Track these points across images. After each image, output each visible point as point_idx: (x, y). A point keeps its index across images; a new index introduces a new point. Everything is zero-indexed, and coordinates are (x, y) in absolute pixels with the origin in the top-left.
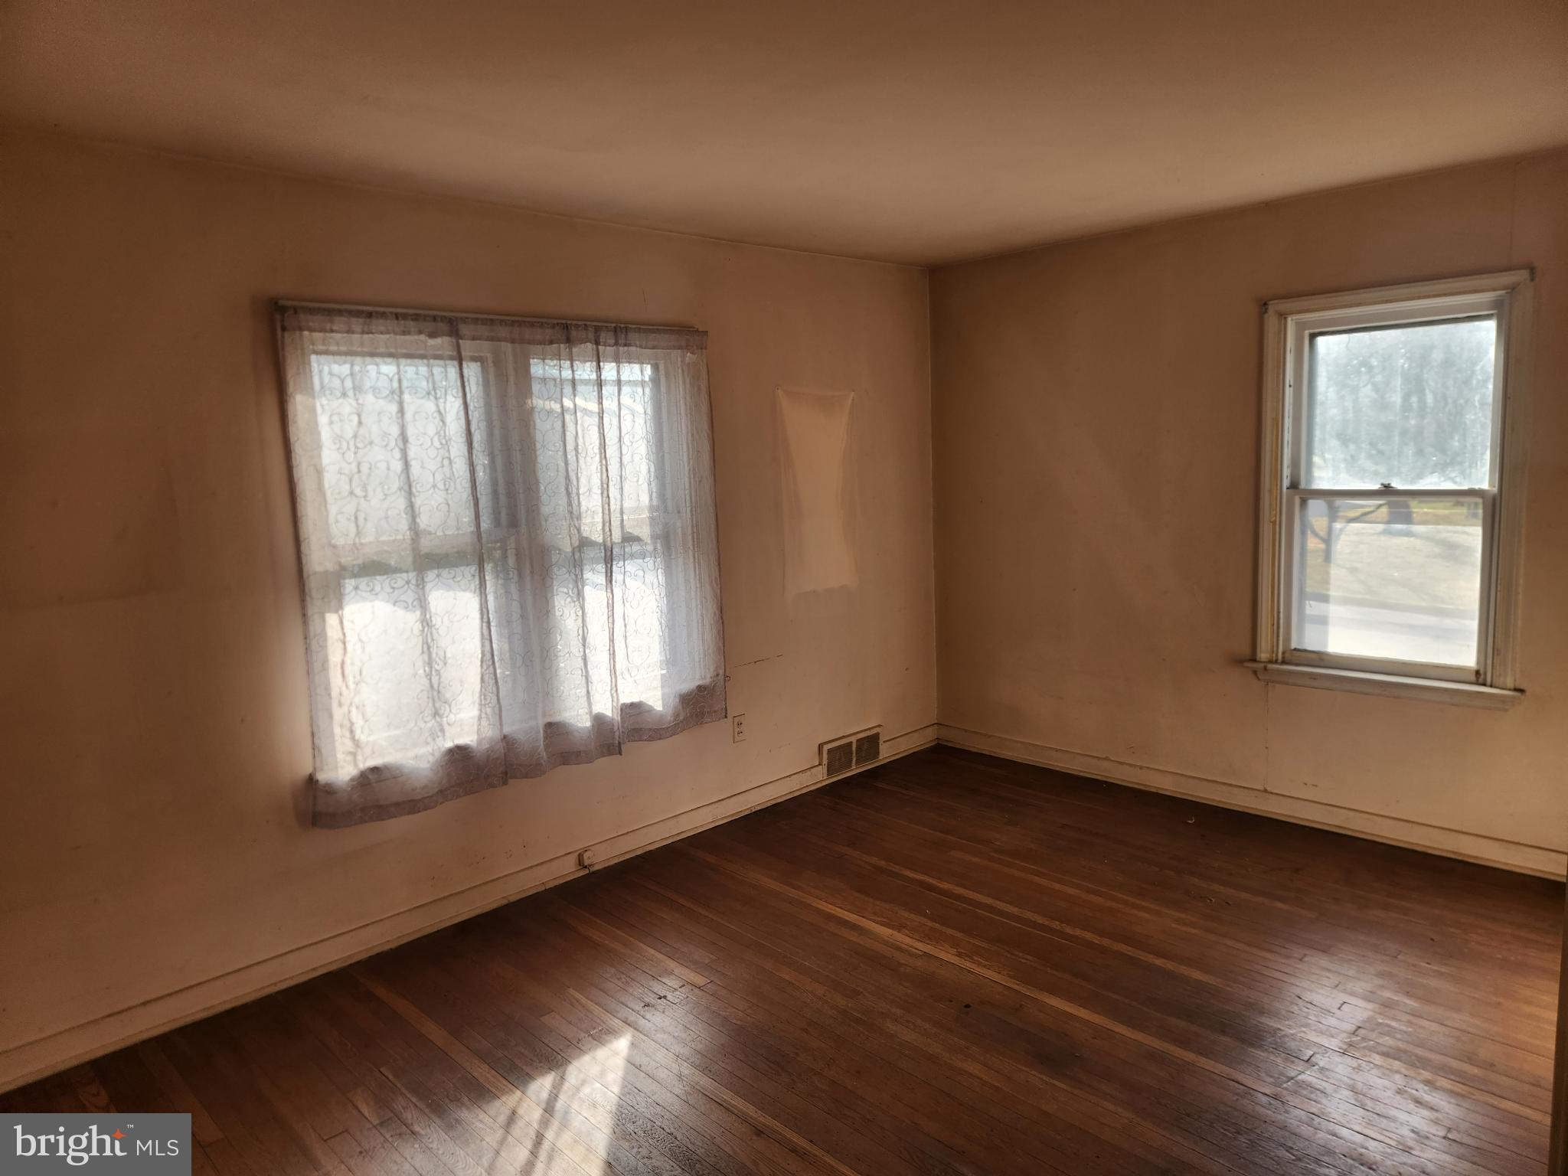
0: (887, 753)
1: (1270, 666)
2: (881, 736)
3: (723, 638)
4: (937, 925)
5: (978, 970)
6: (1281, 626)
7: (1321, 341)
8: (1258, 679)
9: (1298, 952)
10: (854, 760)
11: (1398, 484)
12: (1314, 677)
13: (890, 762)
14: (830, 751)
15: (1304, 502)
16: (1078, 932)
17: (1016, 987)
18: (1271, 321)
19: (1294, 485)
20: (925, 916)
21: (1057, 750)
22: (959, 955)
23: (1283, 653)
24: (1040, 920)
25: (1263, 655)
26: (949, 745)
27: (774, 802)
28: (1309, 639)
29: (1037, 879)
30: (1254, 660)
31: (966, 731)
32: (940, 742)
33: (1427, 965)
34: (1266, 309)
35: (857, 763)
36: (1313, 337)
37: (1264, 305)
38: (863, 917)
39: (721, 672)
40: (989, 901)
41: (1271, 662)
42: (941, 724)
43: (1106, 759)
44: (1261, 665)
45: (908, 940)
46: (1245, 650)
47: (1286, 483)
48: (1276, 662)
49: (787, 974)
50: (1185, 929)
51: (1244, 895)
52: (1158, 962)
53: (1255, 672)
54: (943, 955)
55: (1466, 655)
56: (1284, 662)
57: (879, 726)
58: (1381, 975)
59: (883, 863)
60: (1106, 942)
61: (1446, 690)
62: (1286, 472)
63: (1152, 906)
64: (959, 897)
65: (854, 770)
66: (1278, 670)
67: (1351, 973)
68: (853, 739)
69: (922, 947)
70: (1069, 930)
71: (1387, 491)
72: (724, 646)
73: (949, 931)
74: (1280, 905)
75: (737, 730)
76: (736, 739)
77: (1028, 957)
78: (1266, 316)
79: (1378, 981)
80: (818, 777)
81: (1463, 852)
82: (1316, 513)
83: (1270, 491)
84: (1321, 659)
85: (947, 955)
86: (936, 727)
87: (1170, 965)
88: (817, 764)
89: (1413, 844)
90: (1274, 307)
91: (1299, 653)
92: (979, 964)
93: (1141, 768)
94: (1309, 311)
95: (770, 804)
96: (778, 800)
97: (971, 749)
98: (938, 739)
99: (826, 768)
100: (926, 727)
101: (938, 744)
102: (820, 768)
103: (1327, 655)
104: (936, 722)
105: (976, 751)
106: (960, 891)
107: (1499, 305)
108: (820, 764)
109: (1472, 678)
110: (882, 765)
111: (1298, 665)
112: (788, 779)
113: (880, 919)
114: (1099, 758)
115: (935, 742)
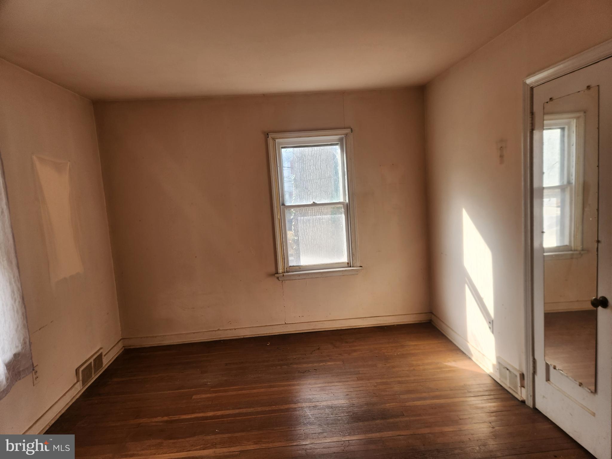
0: (106, 362)
1: (285, 274)
2: (103, 354)
4: (229, 435)
5: (270, 447)
6: (285, 258)
8: (279, 280)
10: (93, 371)
11: (317, 202)
12: (299, 275)
13: (108, 367)
14: (83, 371)
18: (270, 141)
19: (284, 204)
20: (218, 433)
22: (256, 443)
23: (286, 268)
24: (266, 409)
25: (280, 271)
26: (132, 347)
28: (292, 262)
29: (243, 392)
30: (277, 273)
31: (141, 338)
32: (126, 348)
35: (95, 373)
37: (267, 135)
38: (189, 451)
39: (27, 340)
40: (237, 411)
42: (125, 339)
43: (218, 330)
44: (282, 274)
45: (225, 450)
46: (272, 270)
47: (281, 203)
48: (285, 272)
53: (278, 278)
54: (248, 448)
55: (343, 258)
56: (287, 272)
57: (101, 348)
59: (166, 418)
61: (342, 271)
62: (281, 199)
64: (222, 416)
65: (94, 378)
66: (287, 275)
68: (92, 360)
69: (235, 449)
71: (314, 204)
73: (238, 435)
75: (35, 376)
76: (35, 383)
78: (268, 139)
80: (79, 389)
83: (276, 207)
84: (299, 268)
86: (122, 340)
88: (76, 381)
90: (271, 136)
91: (294, 267)
93: (235, 329)
94: (283, 138)
95: (58, 417)
96: (63, 412)
97: (146, 346)
98: (123, 347)
99: (81, 382)
100: (118, 342)
101: (125, 349)
102: (79, 383)
103: (302, 266)
104: (121, 338)
105: (149, 346)
106: (219, 413)
107: (341, 140)
108: (78, 381)
109: (347, 265)
110: (106, 370)
111: (293, 272)
112: (65, 397)
113: (199, 447)
114: (215, 331)
115: (123, 349)
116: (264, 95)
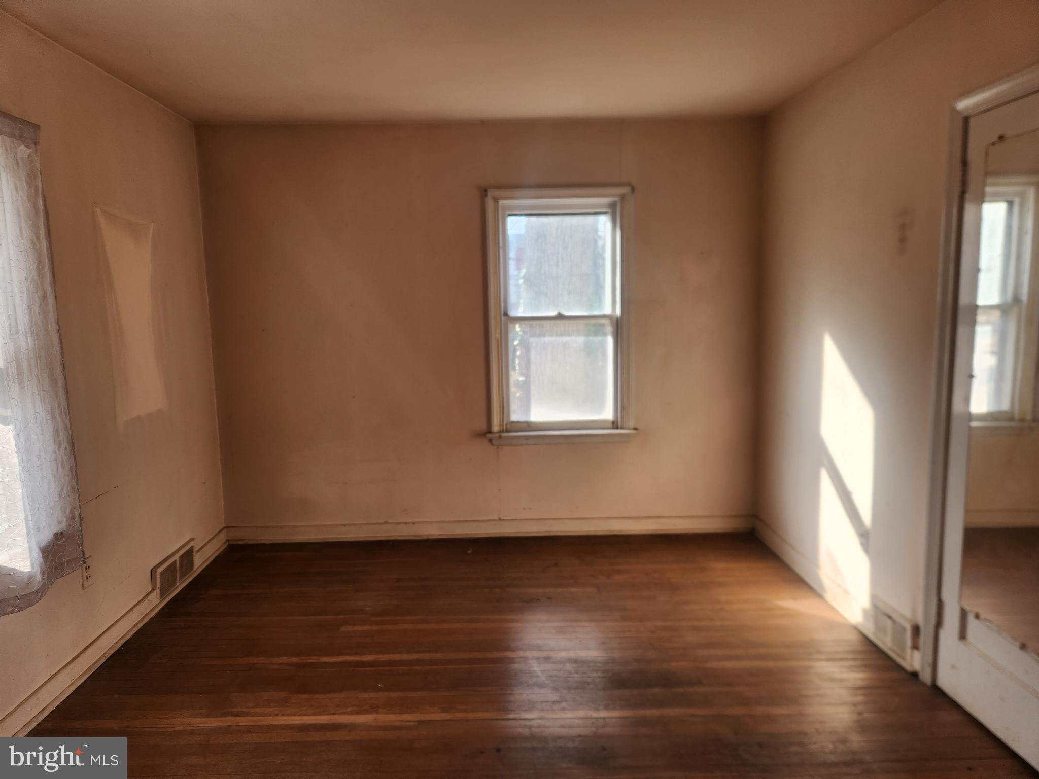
0: (200, 562)
1: (502, 434)
2: (194, 548)
3: (77, 475)
4: (400, 694)
6: (504, 409)
8: (492, 444)
10: (178, 575)
11: (565, 312)
12: (527, 438)
13: (202, 571)
14: (162, 573)
18: (490, 203)
19: (506, 315)
20: (381, 690)
21: (345, 525)
22: (445, 710)
23: (506, 425)
25: (496, 428)
26: (241, 543)
27: (123, 641)
28: (516, 416)
29: (425, 626)
30: (489, 431)
31: (257, 528)
32: (232, 543)
34: (486, 194)
35: (180, 579)
37: (484, 192)
38: (333, 714)
39: (77, 514)
40: (415, 656)
41: (502, 431)
42: (230, 527)
43: (386, 523)
44: (497, 435)
45: (393, 717)
46: (482, 426)
47: (502, 312)
53: (490, 441)
54: (433, 717)
55: (608, 414)
56: (507, 431)
57: (192, 539)
59: (295, 660)
62: (502, 305)
64: (390, 663)
65: (180, 586)
66: (506, 437)
68: (176, 557)
69: (408, 718)
71: (560, 317)
72: (77, 484)
73: (414, 695)
75: (86, 574)
76: (85, 585)
78: (486, 199)
80: (154, 603)
83: (495, 317)
84: (529, 426)
85: (434, 715)
86: (225, 530)
88: (150, 589)
90: (491, 193)
91: (519, 424)
93: (414, 523)
94: (511, 198)
95: (119, 645)
96: (128, 637)
97: (263, 542)
98: (227, 540)
99: (158, 591)
100: (219, 532)
101: (229, 544)
102: (155, 593)
103: (532, 423)
104: (224, 526)
106: (385, 657)
107: (613, 206)
108: (153, 590)
109: (611, 425)
110: (198, 576)
111: (515, 432)
112: (131, 612)
113: (349, 710)
114: (380, 524)
115: (227, 544)
116: (483, 121)
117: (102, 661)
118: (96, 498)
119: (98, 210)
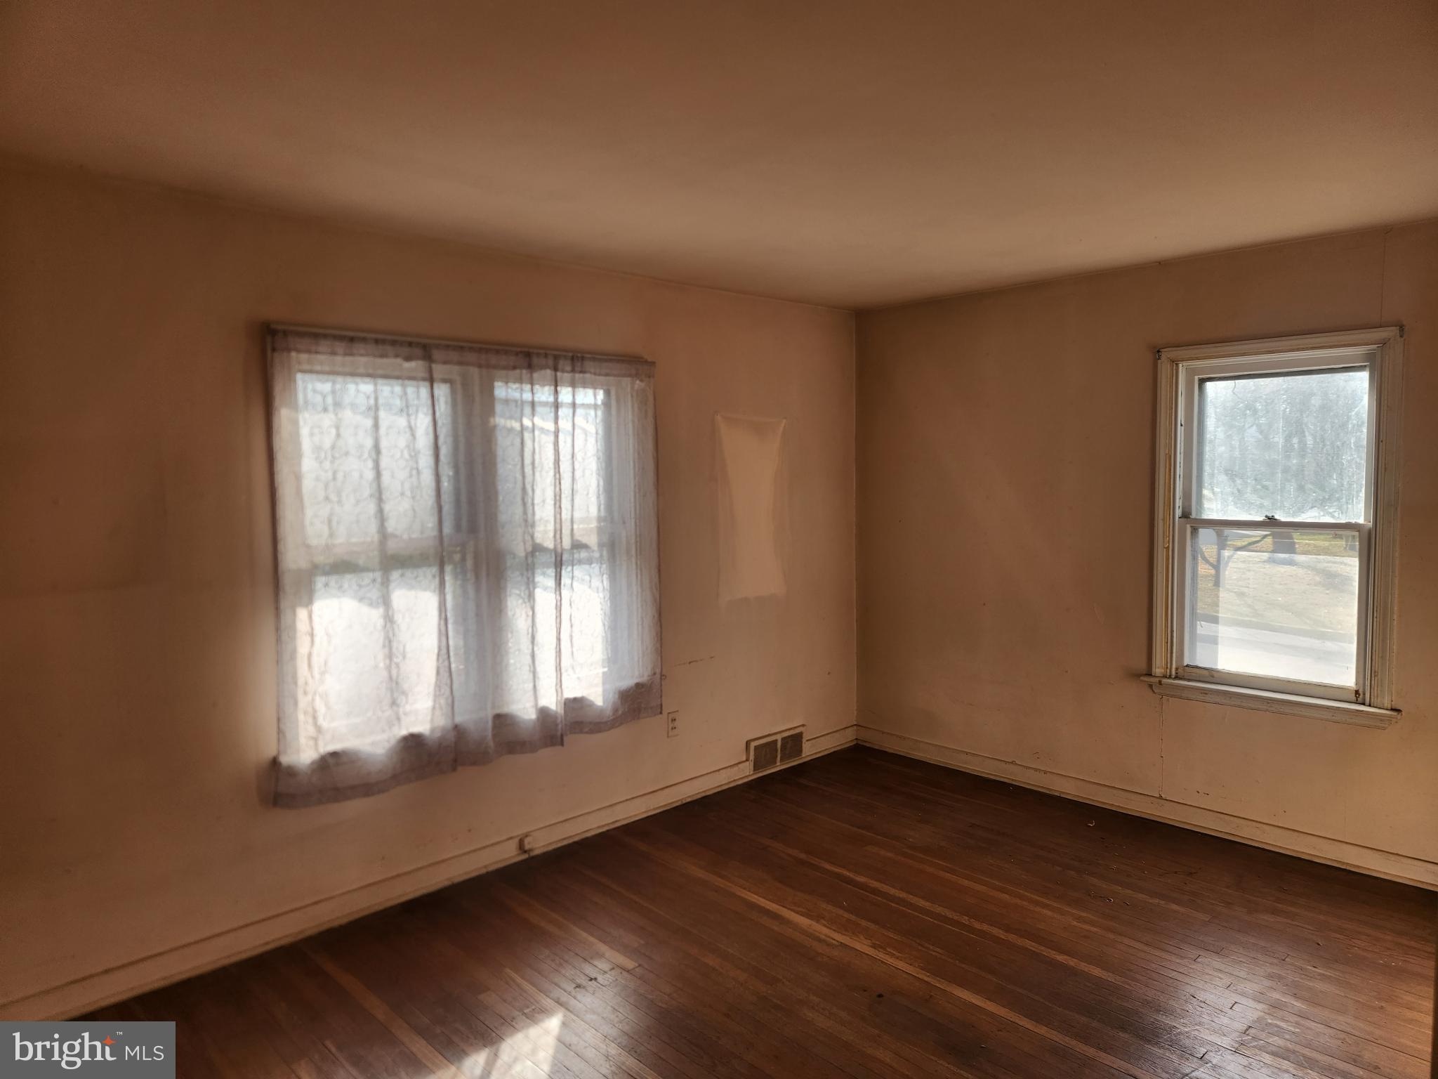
0: (810, 751)
1: (1165, 681)
2: (804, 735)
3: (661, 639)
4: (853, 918)
5: (890, 960)
6: (1175, 643)
7: (1209, 385)
8: (1154, 692)
9: (1194, 952)
10: (779, 756)
11: (1281, 516)
12: (1205, 692)
13: (812, 760)
14: (756, 748)
15: (1195, 531)
16: (985, 927)
17: (926, 979)
18: (1164, 368)
19: (1186, 515)
20: (842, 907)
22: (874, 946)
23: (1177, 669)
24: (949, 914)
25: (1158, 671)
26: (868, 745)
27: (703, 795)
28: (1200, 657)
30: (1150, 675)
31: (883, 733)
32: (860, 742)
33: (1314, 969)
34: (1160, 356)
35: (781, 760)
36: (1202, 381)
37: (1157, 352)
38: (784, 907)
39: (658, 671)
40: (903, 895)
41: (1165, 677)
42: (859, 726)
43: (1012, 762)
44: (1158, 679)
45: (825, 931)
46: (1142, 665)
47: (1178, 512)
48: (1170, 677)
49: (711, 961)
50: (1087, 927)
51: (1141, 896)
52: (1061, 958)
53: (1151, 686)
54: (858, 946)
55: (1345, 676)
56: (1177, 677)
57: (803, 725)
58: (1270, 977)
59: (803, 856)
60: (1012, 938)
61: (1328, 708)
62: (1179, 503)
63: (1055, 905)
64: (875, 891)
65: (779, 766)
66: (1172, 685)
67: (1243, 974)
68: (779, 737)
69: (839, 937)
70: (977, 925)
71: (1271, 522)
72: (661, 647)
73: (864, 923)
74: (1174, 907)
75: (671, 725)
76: (670, 734)
77: (938, 950)
78: (1159, 362)
79: (1268, 983)
80: (745, 772)
81: (1346, 861)
82: (1206, 540)
83: (1163, 520)
84: (1211, 675)
85: (862, 945)
86: (855, 727)
87: (1072, 962)
88: (745, 759)
89: (1297, 852)
90: (1165, 355)
91: (1195, 670)
92: (892, 955)
93: (1045, 772)
94: (1198, 359)
95: (699, 796)
96: (708, 793)
97: (887, 750)
98: (856, 739)
99: (752, 764)
100: (852, 726)
101: (857, 744)
102: (747, 763)
103: (1218, 671)
104: (855, 723)
105: (892, 752)
106: (875, 884)
107: (1373, 359)
108: (747, 760)
109: (1353, 697)
110: (804, 763)
111: (1189, 680)
112: (717, 773)
113: (800, 909)
114: (1006, 762)
115: (855, 743)
116: (1160, 263)
117: (677, 804)
118: (690, 663)
119: (719, 418)
